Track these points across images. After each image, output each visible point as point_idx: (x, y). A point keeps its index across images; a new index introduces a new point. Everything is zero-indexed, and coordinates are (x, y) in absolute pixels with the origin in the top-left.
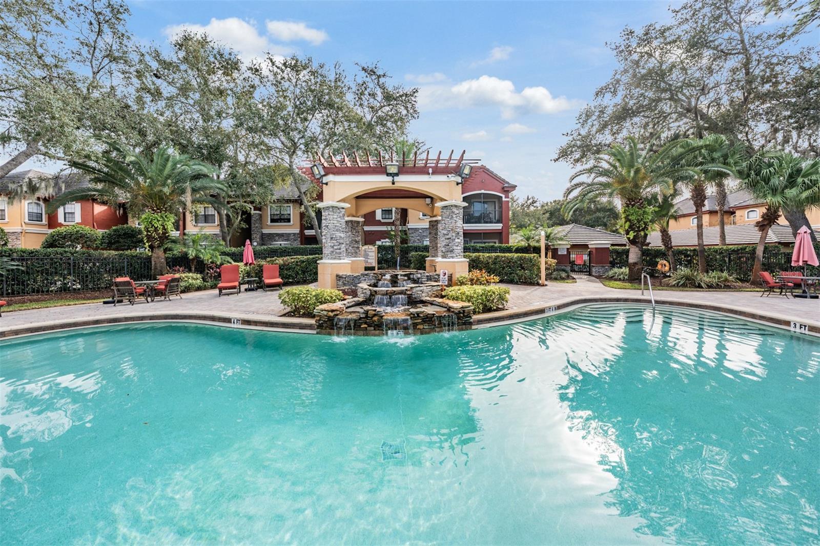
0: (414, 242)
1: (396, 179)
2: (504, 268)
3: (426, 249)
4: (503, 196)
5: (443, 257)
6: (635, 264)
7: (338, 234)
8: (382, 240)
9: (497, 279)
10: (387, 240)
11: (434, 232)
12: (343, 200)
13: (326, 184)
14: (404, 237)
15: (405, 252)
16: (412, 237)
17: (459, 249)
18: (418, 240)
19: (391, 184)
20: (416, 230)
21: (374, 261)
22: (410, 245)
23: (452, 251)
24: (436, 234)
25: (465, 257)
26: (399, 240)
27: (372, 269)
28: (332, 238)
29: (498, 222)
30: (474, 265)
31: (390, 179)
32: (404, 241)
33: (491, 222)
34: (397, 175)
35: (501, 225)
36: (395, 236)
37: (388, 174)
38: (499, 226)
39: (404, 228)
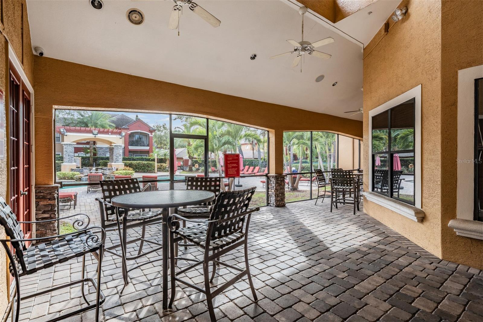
0: (100, 154)
1: (96, 136)
2: (142, 167)
3: (108, 159)
4: (150, 134)
5: (115, 163)
6: (190, 165)
7: (71, 154)
8: (79, 153)
9: (132, 169)
10: (82, 153)
11: (112, 152)
12: (74, 142)
13: (66, 135)
14: (95, 152)
15: (95, 160)
16: (99, 152)
17: (121, 160)
18: (103, 153)
19: (94, 137)
20: (101, 148)
21: (79, 164)
22: (98, 156)
23: (118, 161)
24: (113, 153)
25: (123, 163)
26: (92, 154)
27: (79, 167)
28: (69, 156)
29: (148, 145)
30: (126, 165)
31: (94, 136)
32: (95, 154)
33: (144, 146)
34: (97, 134)
35: (149, 147)
36: (90, 152)
37: (93, 134)
38: (147, 148)
39: (94, 146)
